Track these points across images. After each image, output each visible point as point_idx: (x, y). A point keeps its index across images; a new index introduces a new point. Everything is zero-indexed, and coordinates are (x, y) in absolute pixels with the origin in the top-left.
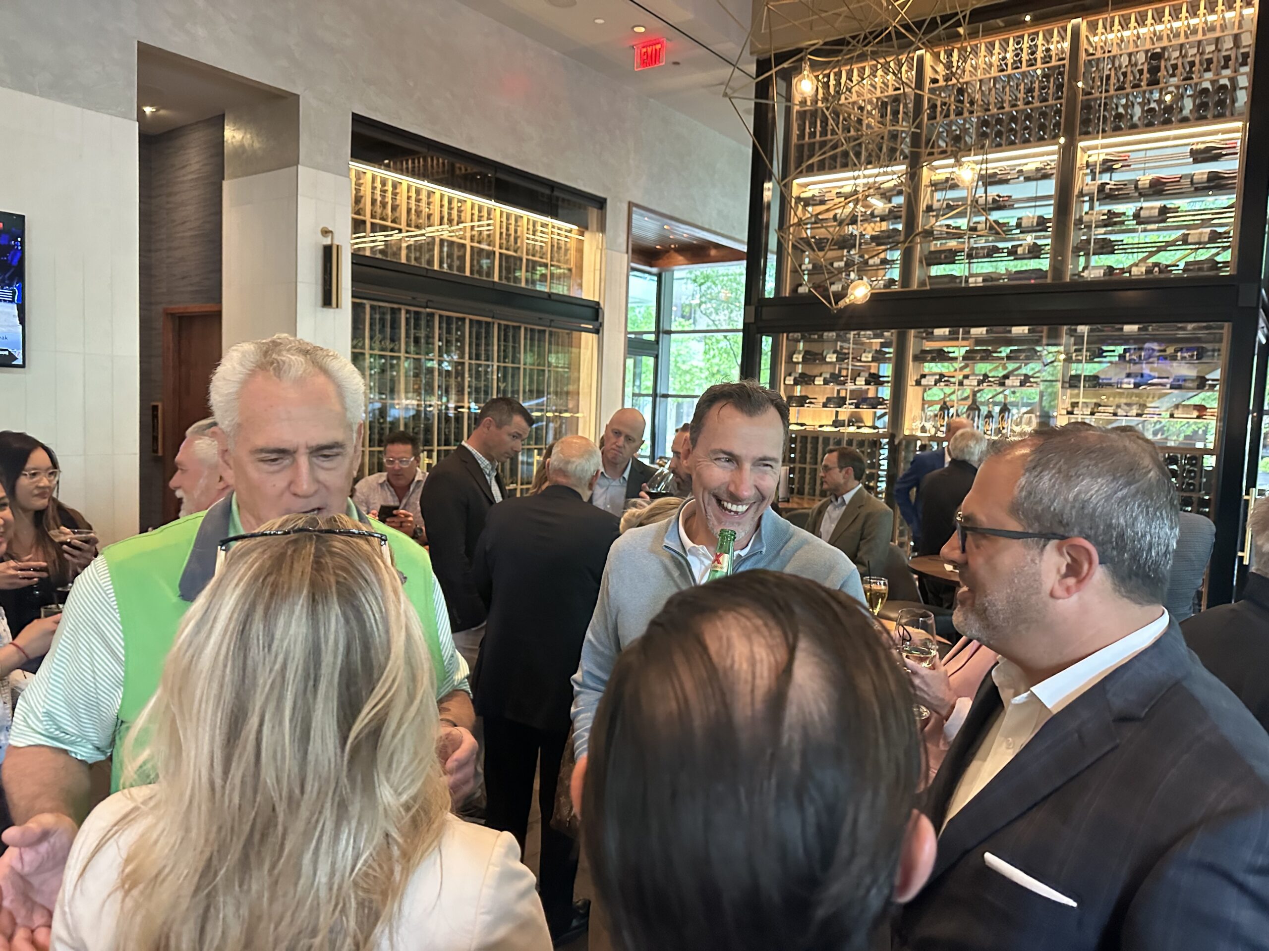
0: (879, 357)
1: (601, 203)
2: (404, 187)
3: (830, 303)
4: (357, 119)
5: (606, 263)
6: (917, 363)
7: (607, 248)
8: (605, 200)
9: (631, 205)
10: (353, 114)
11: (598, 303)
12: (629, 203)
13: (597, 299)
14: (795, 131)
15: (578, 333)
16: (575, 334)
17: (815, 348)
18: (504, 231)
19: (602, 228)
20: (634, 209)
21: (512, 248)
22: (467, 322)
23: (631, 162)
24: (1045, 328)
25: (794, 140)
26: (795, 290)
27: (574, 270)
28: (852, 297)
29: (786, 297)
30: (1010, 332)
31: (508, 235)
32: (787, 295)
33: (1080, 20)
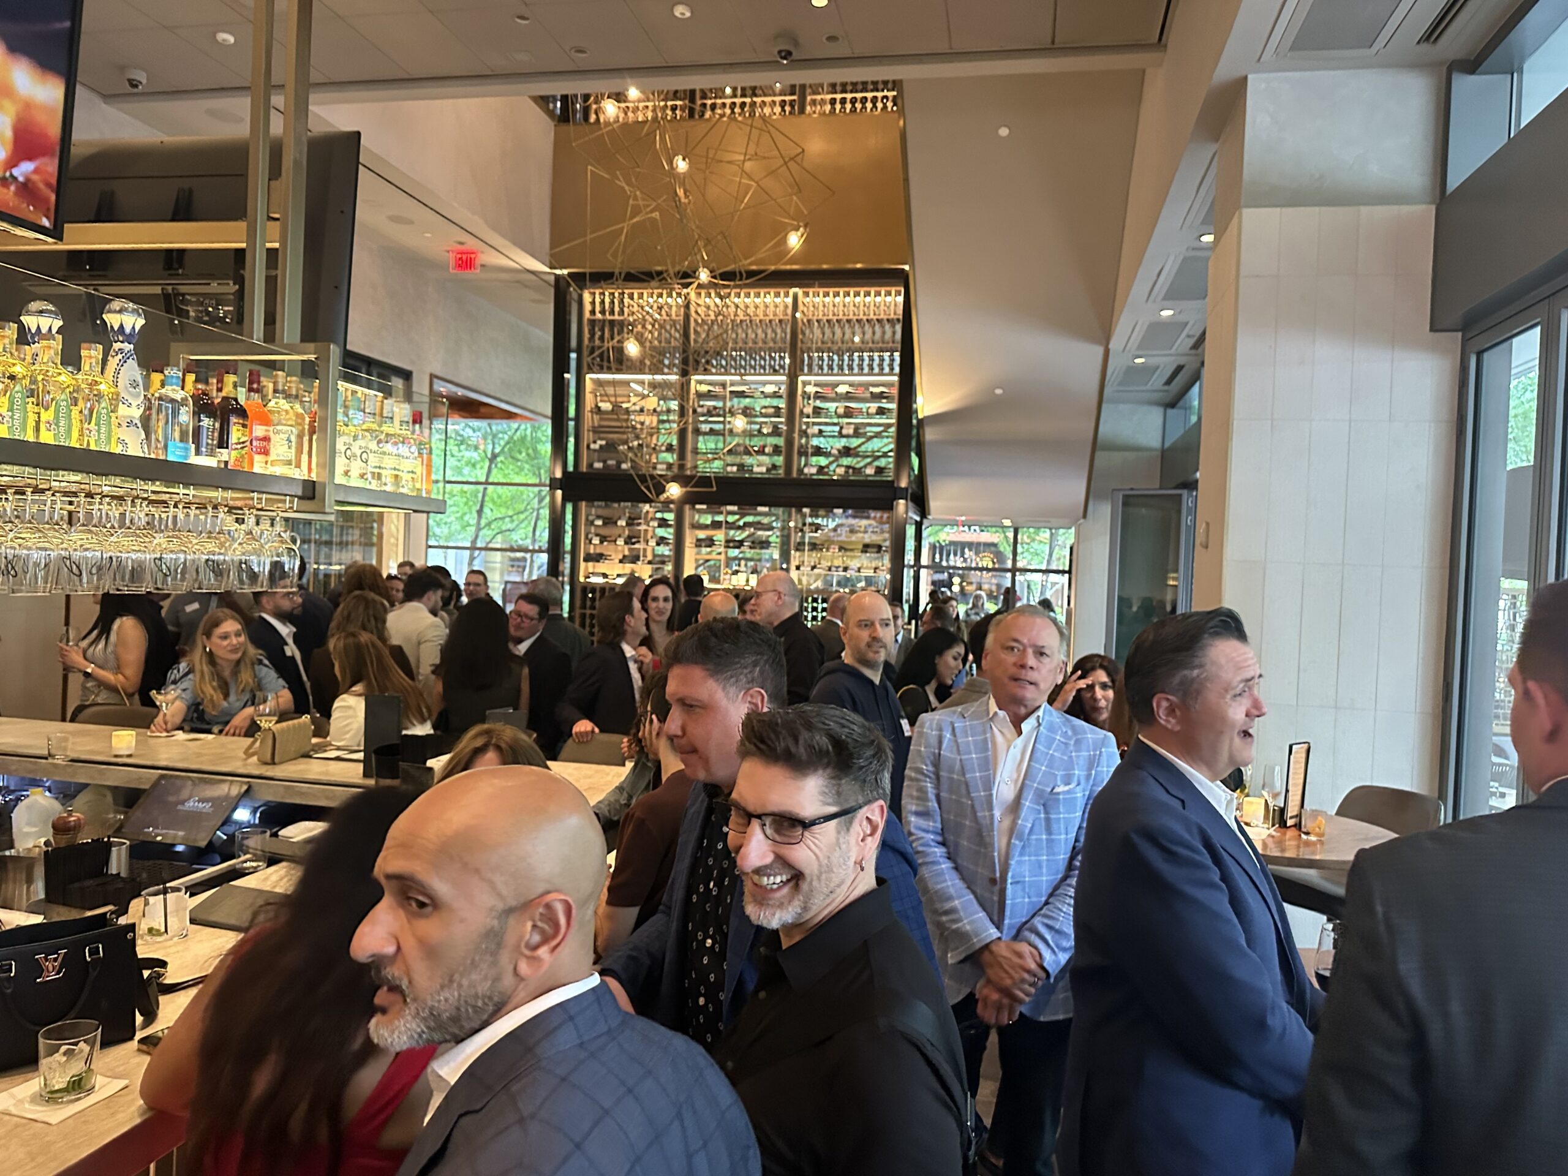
1: (407, 375)
3: (652, 496)
6: (693, 530)
8: (411, 372)
9: (433, 377)
12: (432, 374)
14: (587, 335)
17: (606, 513)
19: (407, 395)
20: (435, 380)
24: (781, 508)
25: (586, 341)
26: (588, 466)
28: (668, 494)
29: (583, 473)
30: (756, 509)
32: (585, 470)
33: (796, 290)
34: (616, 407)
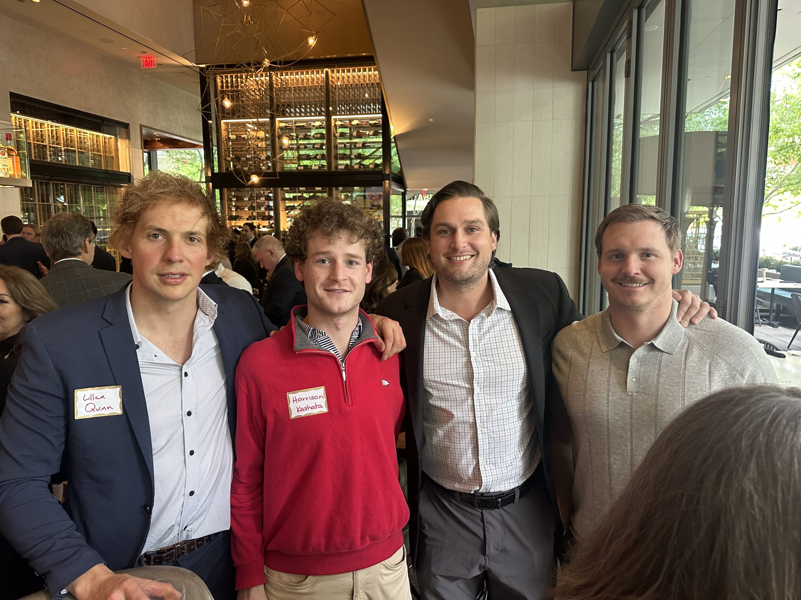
0: (268, 198)
1: (126, 126)
2: (30, 121)
3: (245, 182)
4: (12, 95)
5: (132, 154)
6: (283, 202)
7: (132, 147)
8: (129, 124)
9: (141, 126)
10: (10, 92)
11: (130, 174)
12: (140, 125)
13: (129, 172)
15: (119, 188)
16: (118, 188)
17: (239, 194)
18: (79, 140)
19: (128, 137)
20: (143, 128)
21: (83, 148)
22: (66, 185)
23: (139, 105)
24: (327, 188)
26: (227, 169)
27: (114, 158)
28: (252, 181)
29: (224, 173)
30: (315, 189)
31: (81, 142)
32: (224, 171)
33: (327, 69)
34: (239, 138)
